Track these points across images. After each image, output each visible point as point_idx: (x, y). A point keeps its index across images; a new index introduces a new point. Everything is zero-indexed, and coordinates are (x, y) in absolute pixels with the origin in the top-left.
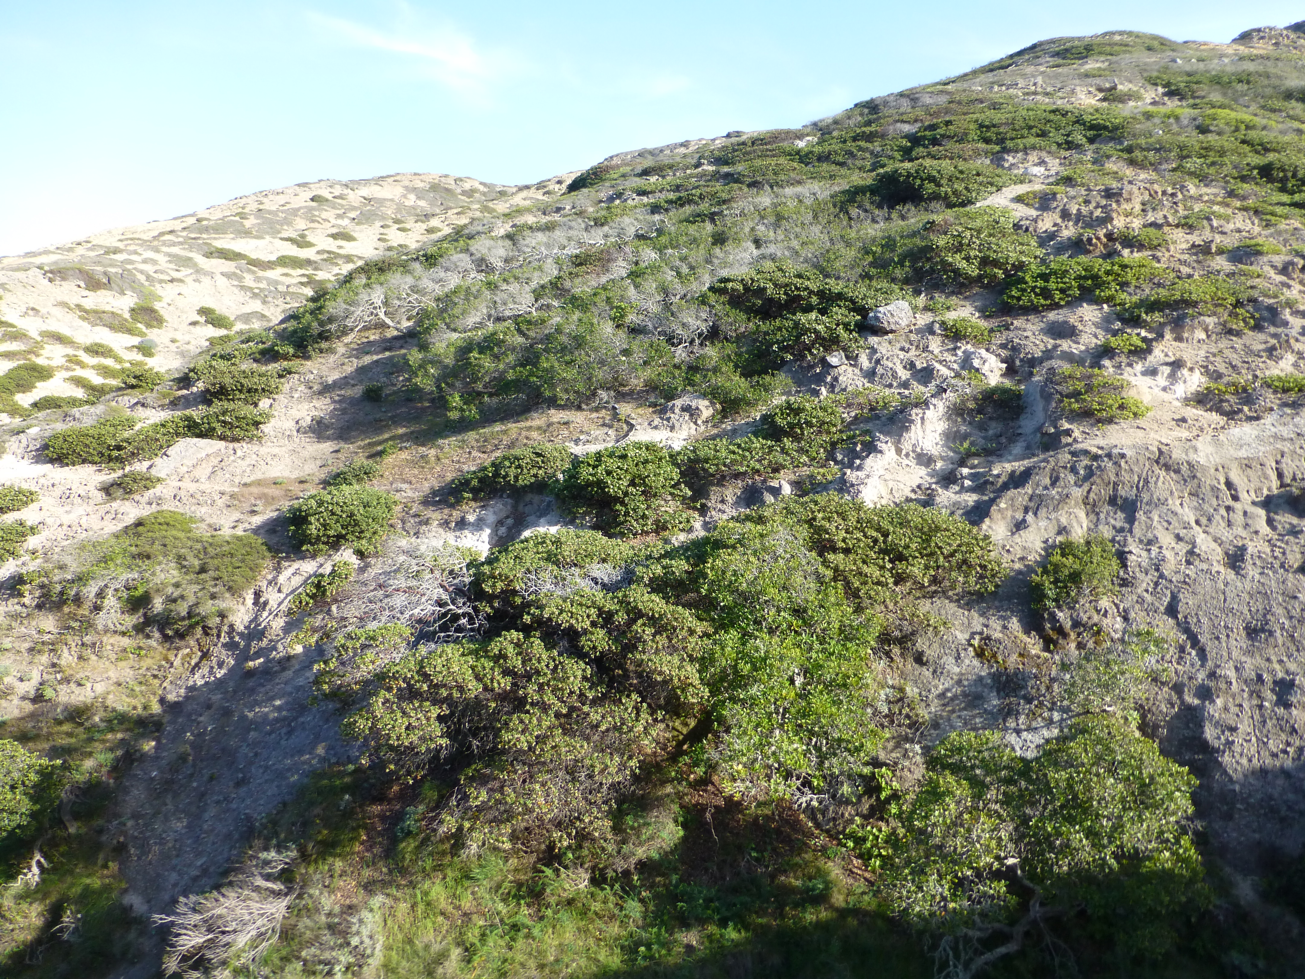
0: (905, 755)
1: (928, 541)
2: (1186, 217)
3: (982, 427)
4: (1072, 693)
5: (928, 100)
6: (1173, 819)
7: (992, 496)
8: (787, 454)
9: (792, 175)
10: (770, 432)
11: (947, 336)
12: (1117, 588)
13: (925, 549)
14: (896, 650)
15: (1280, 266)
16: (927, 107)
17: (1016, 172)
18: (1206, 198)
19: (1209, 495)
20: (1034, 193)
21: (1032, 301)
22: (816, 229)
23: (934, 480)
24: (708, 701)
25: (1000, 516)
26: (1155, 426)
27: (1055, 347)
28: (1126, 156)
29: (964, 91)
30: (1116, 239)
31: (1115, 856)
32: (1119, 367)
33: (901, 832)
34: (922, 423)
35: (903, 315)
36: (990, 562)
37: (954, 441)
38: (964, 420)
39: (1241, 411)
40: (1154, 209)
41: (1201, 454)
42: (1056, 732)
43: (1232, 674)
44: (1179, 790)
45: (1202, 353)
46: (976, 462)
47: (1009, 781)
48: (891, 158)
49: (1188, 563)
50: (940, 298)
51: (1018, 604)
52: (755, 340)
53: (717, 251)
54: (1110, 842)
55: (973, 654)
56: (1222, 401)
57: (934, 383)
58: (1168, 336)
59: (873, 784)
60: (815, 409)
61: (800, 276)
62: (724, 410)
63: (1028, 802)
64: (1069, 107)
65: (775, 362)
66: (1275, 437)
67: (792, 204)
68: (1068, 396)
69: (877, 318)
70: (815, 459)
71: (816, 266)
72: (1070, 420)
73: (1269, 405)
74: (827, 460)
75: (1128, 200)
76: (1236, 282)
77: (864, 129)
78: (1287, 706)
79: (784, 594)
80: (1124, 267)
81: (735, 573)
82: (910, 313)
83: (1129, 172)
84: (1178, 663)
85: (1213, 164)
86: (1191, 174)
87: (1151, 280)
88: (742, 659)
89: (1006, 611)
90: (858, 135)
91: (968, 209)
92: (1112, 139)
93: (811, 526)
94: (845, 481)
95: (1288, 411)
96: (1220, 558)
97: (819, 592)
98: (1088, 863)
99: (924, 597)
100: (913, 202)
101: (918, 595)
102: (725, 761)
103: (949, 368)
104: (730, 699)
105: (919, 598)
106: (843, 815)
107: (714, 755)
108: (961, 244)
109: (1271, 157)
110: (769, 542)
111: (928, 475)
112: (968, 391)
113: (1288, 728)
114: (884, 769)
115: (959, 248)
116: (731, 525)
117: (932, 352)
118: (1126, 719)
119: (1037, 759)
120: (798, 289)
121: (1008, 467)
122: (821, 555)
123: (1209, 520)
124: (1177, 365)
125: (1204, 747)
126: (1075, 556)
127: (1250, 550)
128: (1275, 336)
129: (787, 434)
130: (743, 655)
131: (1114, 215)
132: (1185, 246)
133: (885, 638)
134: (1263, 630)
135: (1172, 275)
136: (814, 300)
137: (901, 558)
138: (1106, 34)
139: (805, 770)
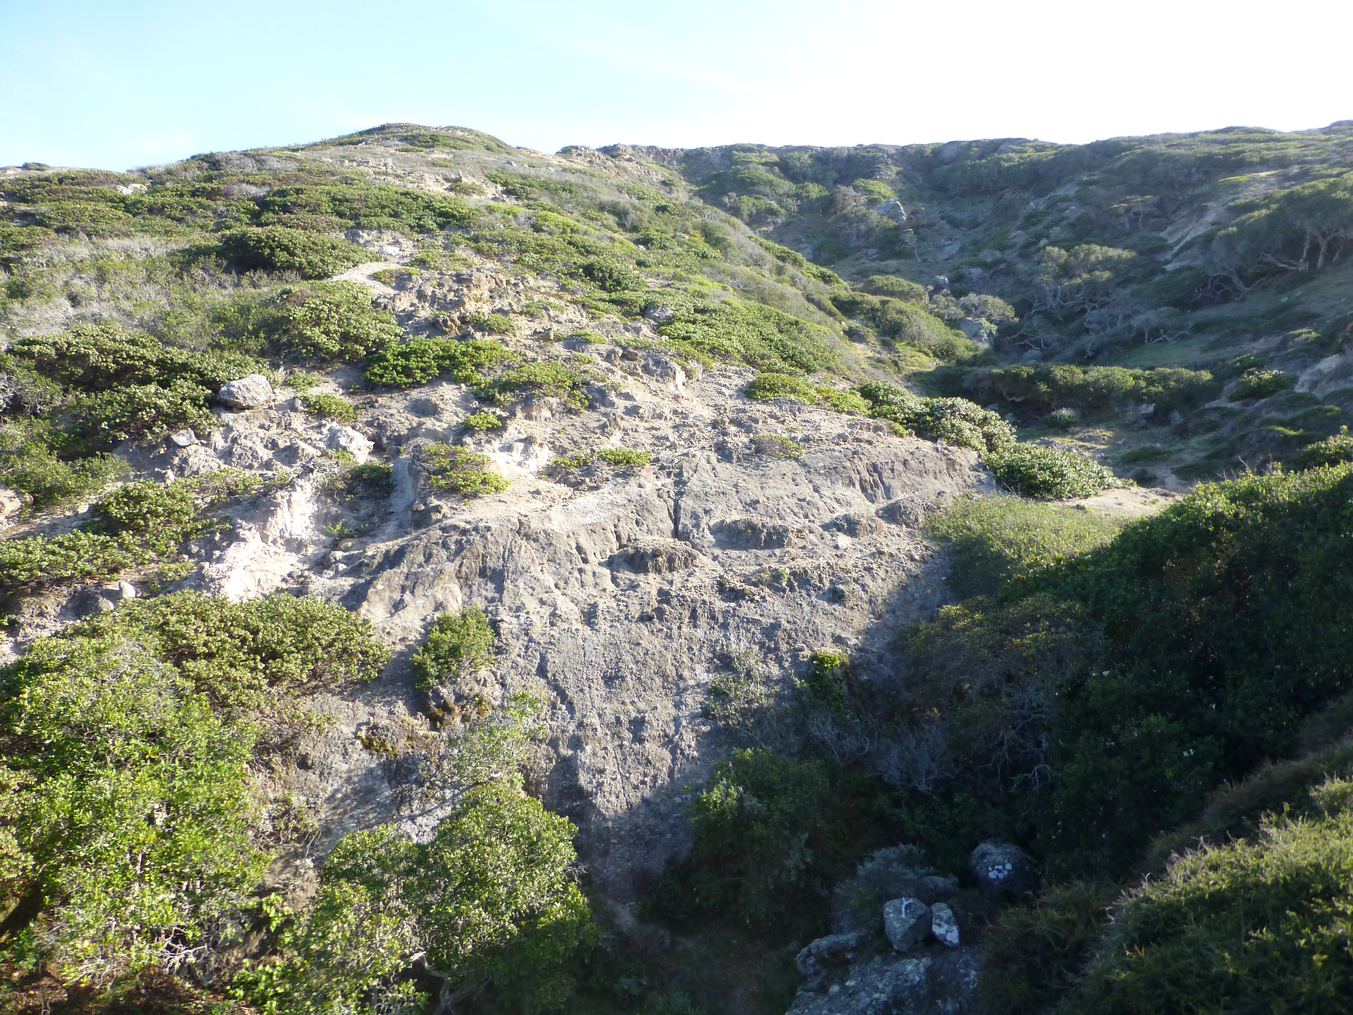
0: (296, 874)
1: (303, 633)
2: (527, 306)
3: (353, 507)
4: (461, 767)
5: (276, 165)
6: (560, 869)
7: (368, 578)
8: (127, 550)
9: (117, 225)
10: (103, 525)
11: (310, 413)
12: (494, 657)
13: (301, 642)
14: (276, 759)
15: (605, 354)
16: (275, 172)
17: (371, 249)
18: (543, 290)
19: (564, 560)
20: (390, 272)
21: (394, 379)
22: (151, 290)
23: (306, 567)
24: (34, 870)
25: (377, 598)
26: (514, 499)
27: (420, 424)
28: (473, 245)
29: (315, 160)
30: (468, 323)
31: (514, 920)
32: (479, 444)
33: (298, 961)
34: (289, 506)
35: (260, 389)
36: (371, 648)
37: (325, 523)
38: (334, 501)
39: (583, 482)
40: (500, 297)
41: (555, 522)
42: (448, 810)
43: (596, 721)
44: (562, 840)
45: (549, 430)
46: (350, 544)
47: (410, 872)
48: (237, 219)
49: (552, 624)
50: (300, 373)
51: (402, 686)
52: (77, 417)
53: (16, 305)
54: (508, 908)
55: (361, 746)
56: (568, 473)
57: (299, 463)
58: (520, 414)
59: (261, 916)
60: (161, 495)
61: (133, 342)
62: (36, 501)
63: (428, 889)
64: (420, 193)
65: (105, 443)
66: (612, 503)
67: (117, 259)
68: (435, 473)
69: (231, 393)
70: (163, 553)
71: (152, 331)
72: (439, 497)
73: (605, 476)
74: (179, 553)
75: (478, 286)
76: (572, 367)
77: (203, 184)
78: (641, 741)
79: (134, 717)
80: (477, 349)
81: (64, 701)
82: (269, 388)
83: (477, 260)
84: (552, 720)
85: (547, 260)
86: (530, 267)
87: (502, 362)
88: (79, 807)
89: (390, 696)
90: (197, 190)
91: (324, 282)
92: (460, 227)
93: (163, 632)
94: (203, 576)
95: (620, 480)
96: (577, 617)
97: (179, 709)
98: (490, 935)
99: (304, 694)
100: (265, 270)
101: (297, 693)
102: (63, 942)
103: (315, 447)
104: (66, 861)
105: (298, 696)
106: (228, 962)
107: (48, 938)
108: (319, 318)
109: (592, 258)
110: (110, 657)
111: (299, 561)
112: (336, 470)
113: (644, 761)
114: (273, 896)
115: (317, 322)
116: (53, 642)
117: (295, 430)
118: (512, 782)
119: (432, 844)
120: (132, 358)
121: (383, 547)
122: (177, 664)
123: (566, 583)
124: (528, 441)
125: (581, 794)
126: (453, 630)
127: (600, 607)
128: (605, 415)
129: (126, 527)
130: (79, 802)
131: (466, 300)
132: (529, 332)
133: (262, 748)
134: (617, 677)
135: (520, 358)
136: (153, 371)
137: (274, 655)
138: (449, 128)
139: (175, 922)
